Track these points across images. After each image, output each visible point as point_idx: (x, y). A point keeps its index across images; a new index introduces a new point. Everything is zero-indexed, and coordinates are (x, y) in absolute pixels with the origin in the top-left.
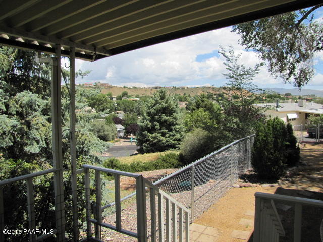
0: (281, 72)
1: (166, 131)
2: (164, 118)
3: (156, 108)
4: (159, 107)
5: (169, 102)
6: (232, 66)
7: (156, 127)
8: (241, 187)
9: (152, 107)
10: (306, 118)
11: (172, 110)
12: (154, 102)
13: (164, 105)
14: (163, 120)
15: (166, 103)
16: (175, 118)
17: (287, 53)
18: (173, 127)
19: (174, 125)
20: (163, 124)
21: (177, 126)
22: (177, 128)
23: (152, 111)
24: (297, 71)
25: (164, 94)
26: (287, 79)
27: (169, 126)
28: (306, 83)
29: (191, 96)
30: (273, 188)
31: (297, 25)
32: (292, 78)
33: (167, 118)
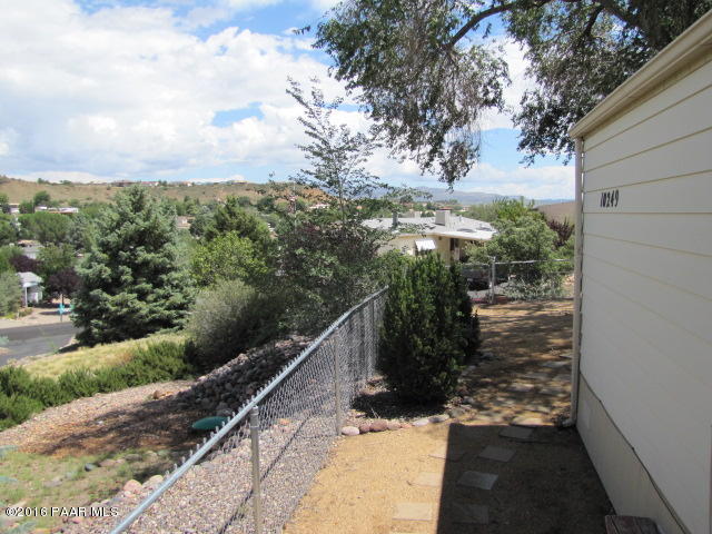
0: (413, 149)
1: (149, 286)
2: (143, 254)
3: (122, 231)
4: (128, 228)
5: (153, 216)
6: (319, 128)
7: (123, 278)
8: (362, 432)
9: (112, 230)
10: (452, 249)
11: (160, 236)
12: (116, 216)
13: (143, 224)
14: (140, 260)
15: (147, 218)
16: (169, 256)
17: (425, 108)
18: (164, 277)
19: (166, 270)
20: (139, 269)
21: (174, 275)
22: (175, 279)
23: (112, 238)
24: (446, 148)
25: (142, 197)
26: (427, 165)
27: (155, 274)
28: (465, 175)
29: (202, 203)
30: (439, 426)
31: (449, 47)
32: (436, 163)
33: (149, 256)
